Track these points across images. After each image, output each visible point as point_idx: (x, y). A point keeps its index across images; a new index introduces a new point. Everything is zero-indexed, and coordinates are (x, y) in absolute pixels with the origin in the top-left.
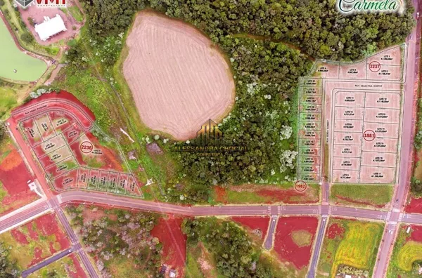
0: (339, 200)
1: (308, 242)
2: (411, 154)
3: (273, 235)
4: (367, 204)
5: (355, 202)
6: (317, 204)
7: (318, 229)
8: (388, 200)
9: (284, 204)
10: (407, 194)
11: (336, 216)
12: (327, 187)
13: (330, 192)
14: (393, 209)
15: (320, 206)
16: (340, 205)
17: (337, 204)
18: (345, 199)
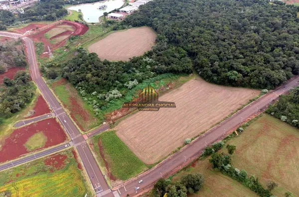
0: (96, 144)
1: (33, 148)
2: (193, 159)
3: (33, 122)
5: (102, 156)
6: (82, 132)
7: (53, 147)
9: (68, 114)
11: (77, 151)
12: (105, 129)
13: (100, 134)
14: (117, 190)
15: (80, 135)
16: (91, 147)
17: (91, 145)
18: (100, 147)
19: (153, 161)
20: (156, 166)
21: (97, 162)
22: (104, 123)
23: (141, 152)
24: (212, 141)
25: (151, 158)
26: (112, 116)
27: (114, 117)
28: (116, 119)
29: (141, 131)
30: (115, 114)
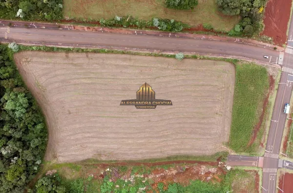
0: (256, 141)
2: (192, 36)
4: (266, 102)
5: (262, 119)
6: (260, 173)
8: (264, 71)
10: (256, 42)
11: (282, 146)
12: (234, 158)
13: (243, 154)
14: (278, 64)
15: (264, 170)
16: (264, 141)
17: (262, 144)
18: (255, 132)
19: (227, 66)
20: (230, 57)
21: (271, 113)
22: (229, 168)
23: (228, 88)
24: (156, 38)
25: (224, 71)
26: (214, 174)
27: (213, 170)
28: (213, 164)
29: (204, 118)
30: (208, 173)
